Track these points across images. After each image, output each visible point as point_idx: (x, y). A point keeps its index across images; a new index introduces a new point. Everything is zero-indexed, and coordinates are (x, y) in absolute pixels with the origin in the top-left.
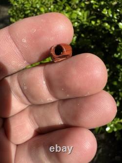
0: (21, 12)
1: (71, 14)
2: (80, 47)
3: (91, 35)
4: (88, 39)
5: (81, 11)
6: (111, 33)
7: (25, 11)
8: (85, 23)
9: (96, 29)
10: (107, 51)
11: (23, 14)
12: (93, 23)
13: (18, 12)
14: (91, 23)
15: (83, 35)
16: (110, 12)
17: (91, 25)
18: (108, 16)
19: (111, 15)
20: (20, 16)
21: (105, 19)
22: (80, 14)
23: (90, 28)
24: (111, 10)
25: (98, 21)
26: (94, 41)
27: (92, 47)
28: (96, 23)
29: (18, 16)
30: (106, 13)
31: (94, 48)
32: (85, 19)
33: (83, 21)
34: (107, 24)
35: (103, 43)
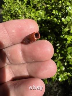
1: (35, 14)
2: (42, 32)
3: (48, 24)
4: (47, 27)
5: (41, 11)
6: (58, 24)
7: (11, 12)
9: (51, 21)
10: (58, 33)
11: (10, 13)
12: (49, 18)
13: (7, 12)
14: (47, 18)
15: (43, 25)
16: (57, 12)
18: (56, 14)
19: (57, 14)
20: (8, 14)
21: (54, 16)
22: (41, 13)
23: (47, 21)
24: (58, 11)
25: (52, 17)
26: (50, 28)
27: (49, 31)
28: (50, 17)
29: (7, 15)
30: (55, 12)
32: (44, 16)
33: (42, 17)
34: (55, 19)
35: (55, 29)
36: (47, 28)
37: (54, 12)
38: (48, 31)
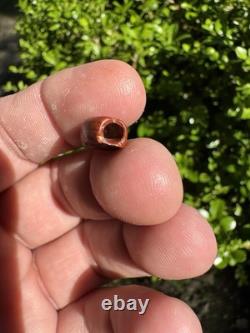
0: (41, 27)
1: (141, 31)
2: (161, 98)
3: (182, 72)
4: (177, 80)
5: (161, 25)
6: (222, 67)
7: (49, 25)
8: (169, 48)
9: (193, 60)
10: (216, 104)
12: (186, 47)
14: (181, 48)
15: (165, 73)
16: (219, 26)
17: (181, 53)
18: (214, 34)
19: (221, 33)
20: (39, 35)
21: (209, 40)
22: (160, 30)
23: (180, 59)
24: (222, 23)
25: (197, 45)
26: (189, 84)
27: (186, 96)
28: (192, 47)
29: (35, 36)
30: (211, 27)
31: (189, 97)
32: (170, 41)
33: (165, 44)
34: (212, 51)
35: (207, 89)
36: (179, 83)
37: (209, 26)
38: (182, 97)
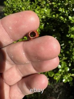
0: (11, 9)
1: (40, 11)
2: (47, 31)
3: (53, 23)
6: (65, 22)
7: (13, 9)
8: (48, 16)
9: (56, 20)
10: (63, 32)
12: (54, 16)
13: (9, 9)
14: (52, 16)
15: (48, 23)
16: (63, 10)
17: (52, 18)
18: (62, 12)
21: (61, 14)
22: (46, 11)
23: (52, 19)
25: (57, 15)
26: (55, 27)
27: (54, 30)
29: (9, 12)
30: (61, 10)
31: (55, 31)
32: (49, 14)
35: (60, 28)
36: (52, 26)
